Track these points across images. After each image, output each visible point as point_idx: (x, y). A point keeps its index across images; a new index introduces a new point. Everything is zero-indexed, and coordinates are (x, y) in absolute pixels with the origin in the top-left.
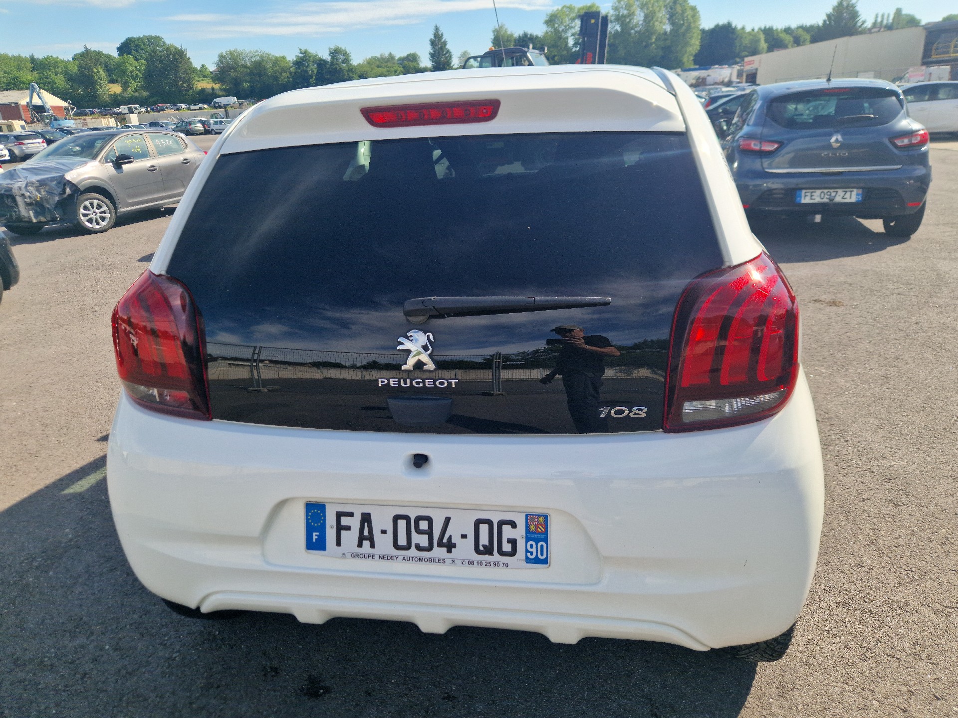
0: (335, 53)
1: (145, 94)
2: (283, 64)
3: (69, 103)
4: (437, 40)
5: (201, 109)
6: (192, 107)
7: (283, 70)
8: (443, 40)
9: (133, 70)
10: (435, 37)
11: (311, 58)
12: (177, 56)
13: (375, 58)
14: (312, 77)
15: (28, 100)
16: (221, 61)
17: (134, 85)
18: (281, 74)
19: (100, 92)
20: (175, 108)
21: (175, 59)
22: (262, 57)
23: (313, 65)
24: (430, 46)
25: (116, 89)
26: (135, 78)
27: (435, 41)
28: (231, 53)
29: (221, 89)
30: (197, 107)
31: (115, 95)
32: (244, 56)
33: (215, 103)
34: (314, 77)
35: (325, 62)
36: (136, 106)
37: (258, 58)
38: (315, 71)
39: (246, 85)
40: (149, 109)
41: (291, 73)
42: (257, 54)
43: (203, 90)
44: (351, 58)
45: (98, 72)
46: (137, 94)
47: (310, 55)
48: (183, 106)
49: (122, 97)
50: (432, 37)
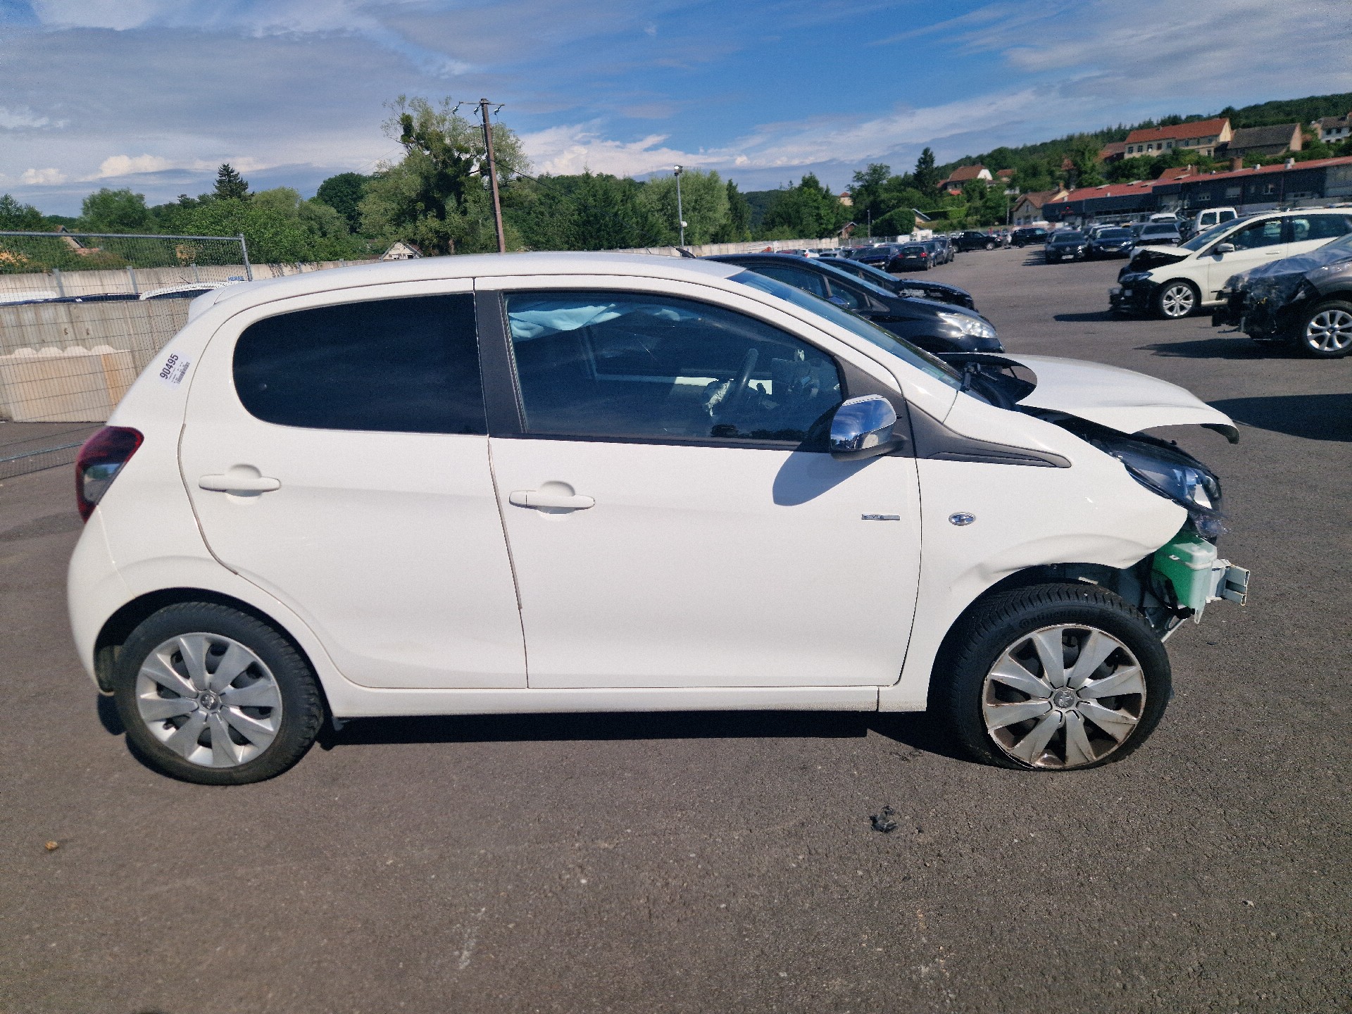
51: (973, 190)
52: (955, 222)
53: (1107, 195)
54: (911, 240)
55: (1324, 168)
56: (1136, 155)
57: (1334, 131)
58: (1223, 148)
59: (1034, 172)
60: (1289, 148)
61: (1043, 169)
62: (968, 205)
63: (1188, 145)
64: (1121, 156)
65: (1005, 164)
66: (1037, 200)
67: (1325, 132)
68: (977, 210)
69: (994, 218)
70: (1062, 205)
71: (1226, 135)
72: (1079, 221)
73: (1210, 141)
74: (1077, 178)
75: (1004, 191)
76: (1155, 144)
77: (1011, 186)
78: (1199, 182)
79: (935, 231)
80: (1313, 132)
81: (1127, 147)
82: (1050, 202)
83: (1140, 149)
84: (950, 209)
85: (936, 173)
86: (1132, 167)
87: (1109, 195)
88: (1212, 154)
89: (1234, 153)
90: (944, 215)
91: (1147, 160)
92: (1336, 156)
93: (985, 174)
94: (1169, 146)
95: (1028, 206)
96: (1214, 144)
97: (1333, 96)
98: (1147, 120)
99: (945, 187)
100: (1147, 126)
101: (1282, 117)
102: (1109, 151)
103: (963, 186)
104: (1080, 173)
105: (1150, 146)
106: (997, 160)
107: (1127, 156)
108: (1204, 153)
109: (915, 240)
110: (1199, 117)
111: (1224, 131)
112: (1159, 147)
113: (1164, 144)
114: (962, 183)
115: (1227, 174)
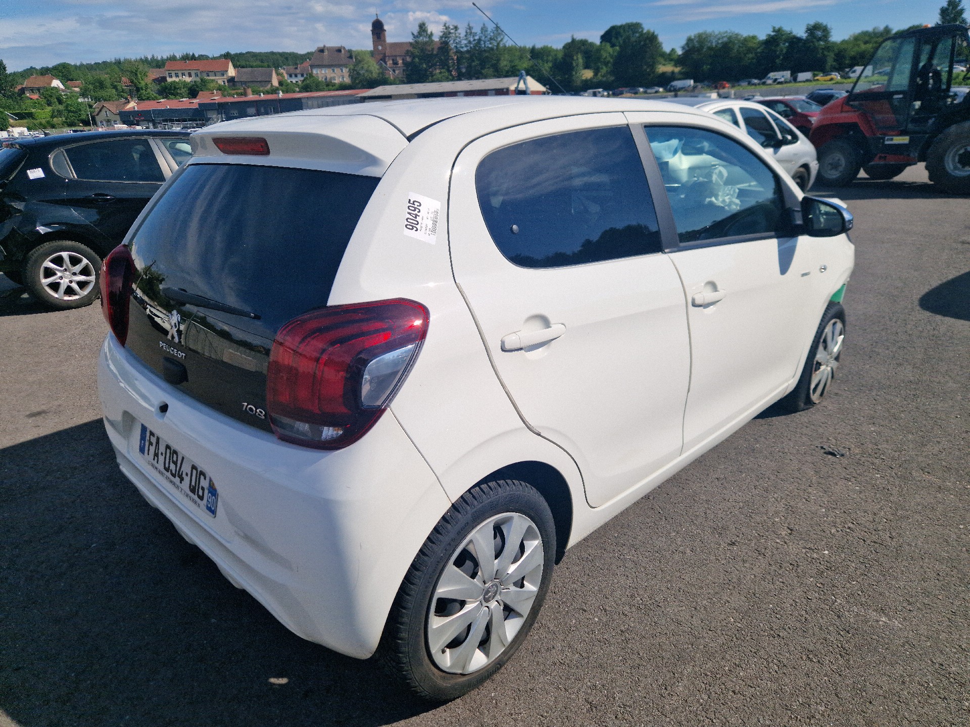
0: (813, 29)
1: (612, 78)
2: (750, 45)
3: (547, 88)
4: (951, 8)
5: (657, 92)
6: (649, 91)
7: (749, 50)
8: (959, 8)
9: (606, 57)
10: (949, 5)
11: (784, 37)
12: (648, 41)
13: (865, 34)
14: (778, 57)
15: (516, 85)
16: (687, 44)
17: (604, 70)
18: (745, 55)
19: (574, 78)
20: (633, 91)
21: (645, 45)
22: (730, 38)
23: (784, 44)
24: (939, 16)
25: (588, 74)
26: (606, 64)
27: (947, 9)
28: (700, 36)
29: (680, 73)
30: (653, 91)
31: (586, 81)
32: (712, 38)
33: (671, 86)
34: (781, 57)
35: (799, 39)
36: (600, 90)
37: (725, 39)
38: (785, 51)
39: (706, 67)
40: (611, 92)
41: (756, 53)
42: (725, 35)
43: (664, 74)
44: (832, 34)
45: (577, 59)
46: (604, 79)
47: (783, 33)
48: (641, 90)
49: (592, 82)
50: (945, 4)
51: (50, 96)
52: (44, 121)
53: (167, 107)
54: (9, 135)
55: (300, 99)
56: (174, 79)
57: (293, 76)
58: (231, 80)
59: (101, 85)
60: (272, 84)
61: (108, 83)
62: (50, 108)
63: (208, 76)
64: (164, 79)
65: (71, 77)
66: (112, 107)
67: (289, 76)
68: (60, 113)
69: (78, 120)
70: (133, 113)
71: (232, 72)
72: (151, 125)
73: (223, 75)
74: (137, 91)
75: (78, 98)
76: (186, 73)
77: (84, 95)
78: (228, 103)
79: (29, 129)
80: (281, 75)
81: (167, 72)
82: (124, 110)
83: (177, 76)
84: (33, 111)
85: (11, 78)
86: (175, 88)
87: (168, 107)
88: (227, 84)
89: (240, 84)
90: (30, 115)
91: (185, 84)
92: (300, 92)
93: (56, 83)
94: (197, 75)
95: (106, 112)
96: (225, 77)
97: (283, 52)
98: (172, 54)
99: (22, 91)
100: (173, 58)
101: (259, 63)
102: (154, 74)
103: (40, 92)
104: (138, 90)
105: (183, 74)
106: (63, 71)
107: (169, 80)
108: (221, 82)
109: (12, 135)
110: (207, 57)
111: (229, 68)
112: (190, 75)
113: (193, 73)
114: (39, 89)
115: (243, 99)
